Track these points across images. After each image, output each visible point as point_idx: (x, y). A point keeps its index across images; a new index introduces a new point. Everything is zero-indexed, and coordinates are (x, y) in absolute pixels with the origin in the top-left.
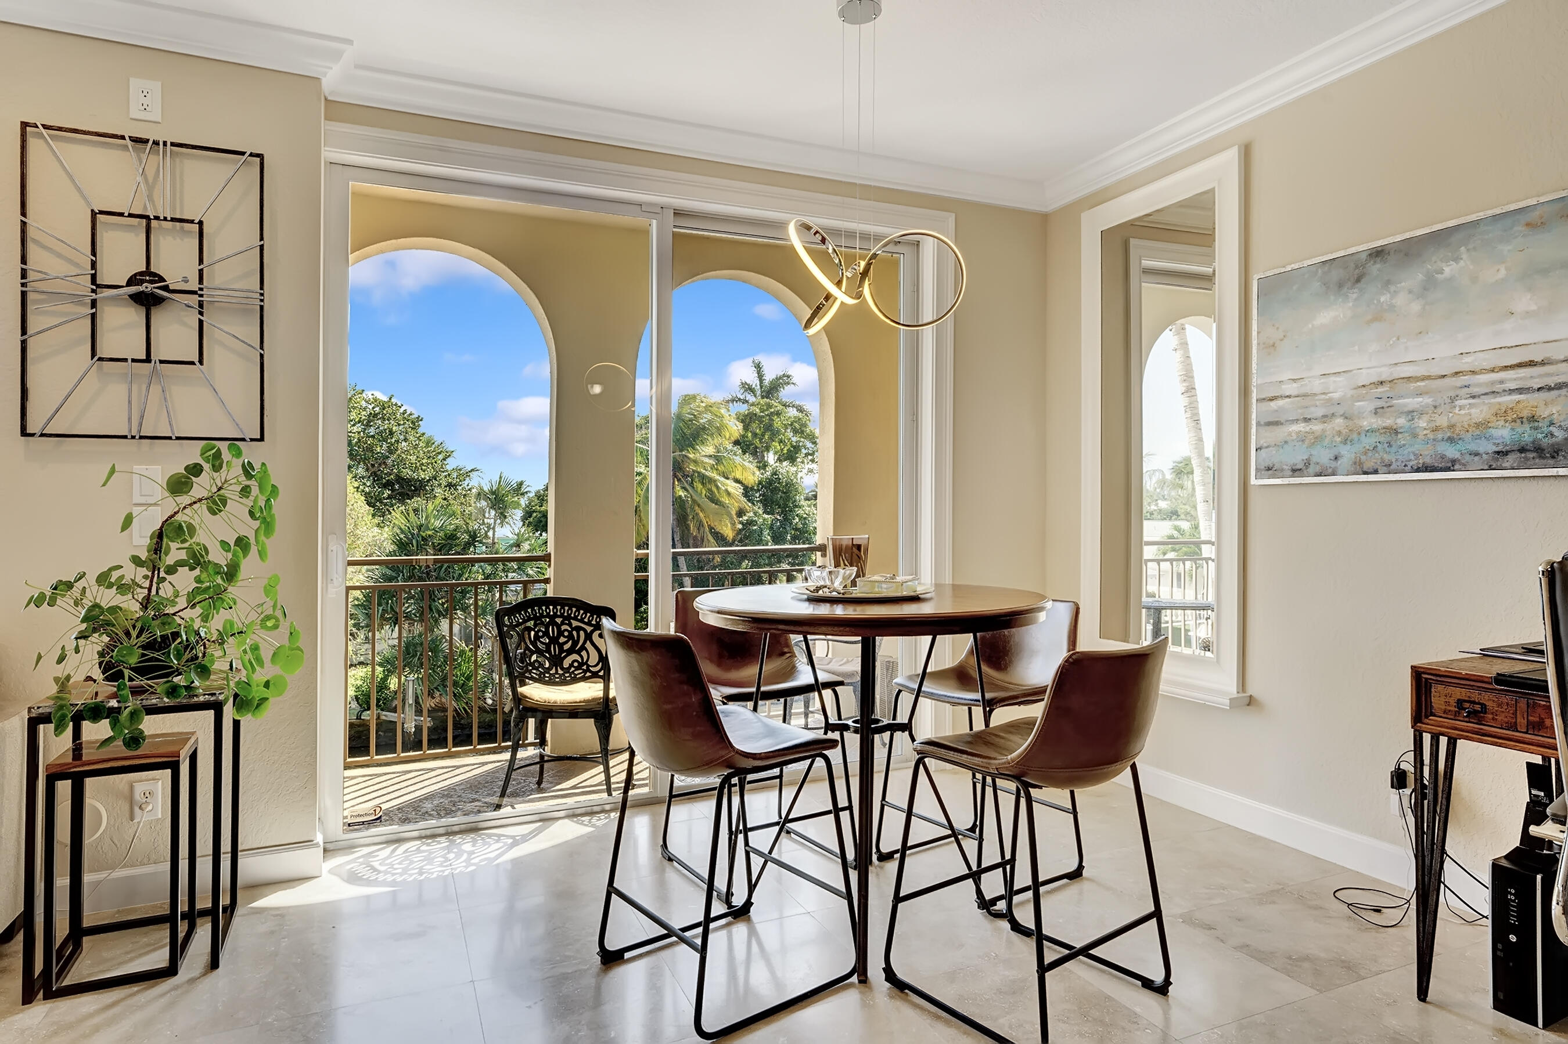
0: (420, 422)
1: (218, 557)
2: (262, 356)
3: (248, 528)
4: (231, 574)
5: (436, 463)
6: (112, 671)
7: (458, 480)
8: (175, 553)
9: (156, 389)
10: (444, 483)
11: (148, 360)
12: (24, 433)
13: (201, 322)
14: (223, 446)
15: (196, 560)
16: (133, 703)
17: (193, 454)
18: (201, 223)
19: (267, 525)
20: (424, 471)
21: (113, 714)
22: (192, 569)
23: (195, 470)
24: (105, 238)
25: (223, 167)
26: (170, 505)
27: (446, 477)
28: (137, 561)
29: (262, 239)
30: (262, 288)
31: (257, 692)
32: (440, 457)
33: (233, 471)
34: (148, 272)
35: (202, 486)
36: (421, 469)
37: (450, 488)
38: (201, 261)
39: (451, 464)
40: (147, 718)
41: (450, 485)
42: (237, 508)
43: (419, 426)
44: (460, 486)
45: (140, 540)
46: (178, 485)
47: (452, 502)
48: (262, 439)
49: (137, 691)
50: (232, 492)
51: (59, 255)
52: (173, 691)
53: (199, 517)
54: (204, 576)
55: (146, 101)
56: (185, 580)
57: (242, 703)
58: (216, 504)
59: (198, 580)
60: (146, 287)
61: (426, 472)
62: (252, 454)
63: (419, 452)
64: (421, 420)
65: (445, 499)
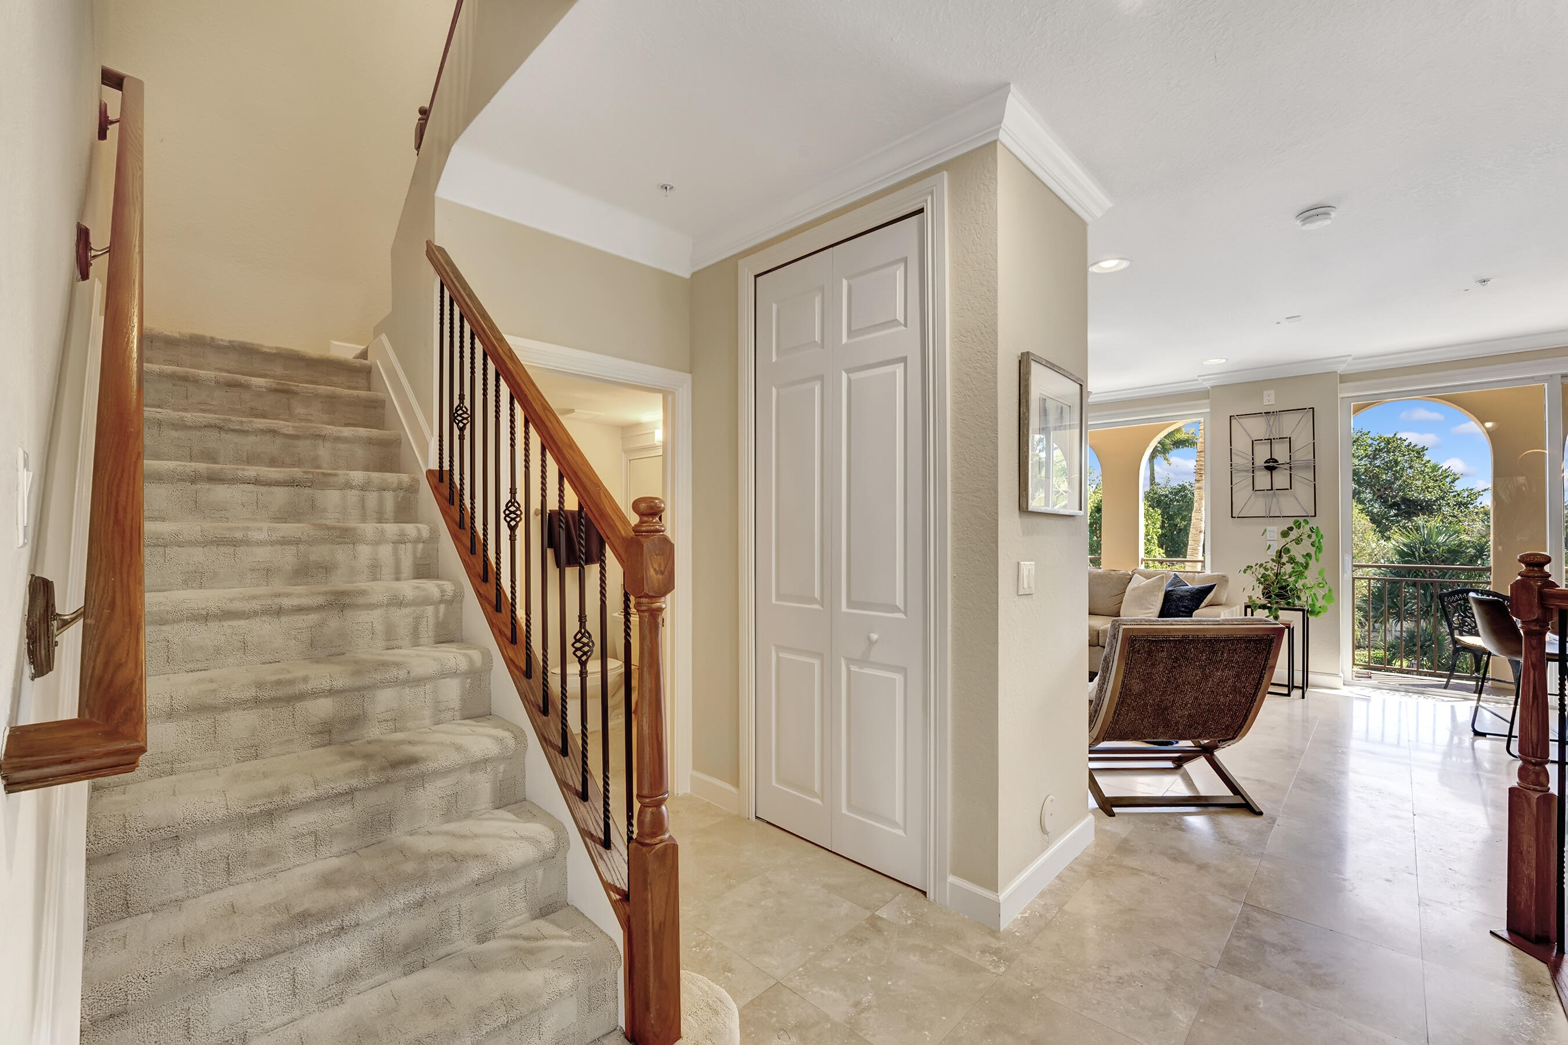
0: (1425, 452)
1: (1300, 559)
2: (1315, 484)
3: (1312, 550)
4: (1306, 567)
5: (1443, 485)
6: (1267, 594)
7: (1469, 499)
8: (1285, 559)
9: (1275, 500)
10: (1452, 502)
11: (1272, 489)
12: (1232, 517)
13: (1291, 474)
14: (1301, 520)
15: (1292, 560)
16: (1275, 606)
17: (1290, 523)
18: (1290, 438)
19: (1319, 549)
20: (1430, 493)
21: (1270, 608)
22: (1292, 564)
23: (1291, 529)
24: (1256, 448)
25: (1298, 416)
26: (1283, 541)
27: (1455, 496)
28: (1273, 560)
29: (1314, 439)
30: (1314, 458)
31: (1317, 609)
32: (1448, 480)
33: (1305, 529)
34: (1271, 459)
35: (1294, 535)
36: (1428, 491)
37: (1460, 507)
38: (1290, 452)
39: (1458, 486)
40: (1280, 611)
41: (1460, 504)
42: (1306, 542)
43: (1424, 455)
44: (1472, 504)
45: (1273, 553)
46: (1285, 534)
47: (1462, 519)
48: (1315, 516)
49: (1277, 603)
50: (1304, 537)
51: (1242, 457)
52: (1288, 603)
53: (1292, 546)
54: (1296, 567)
55: (1269, 398)
56: (1288, 568)
57: (1312, 612)
58: (1298, 541)
59: (1293, 568)
60: (1271, 464)
61: (1433, 494)
62: (1313, 523)
63: (1424, 476)
64: (1427, 449)
65: (1454, 516)
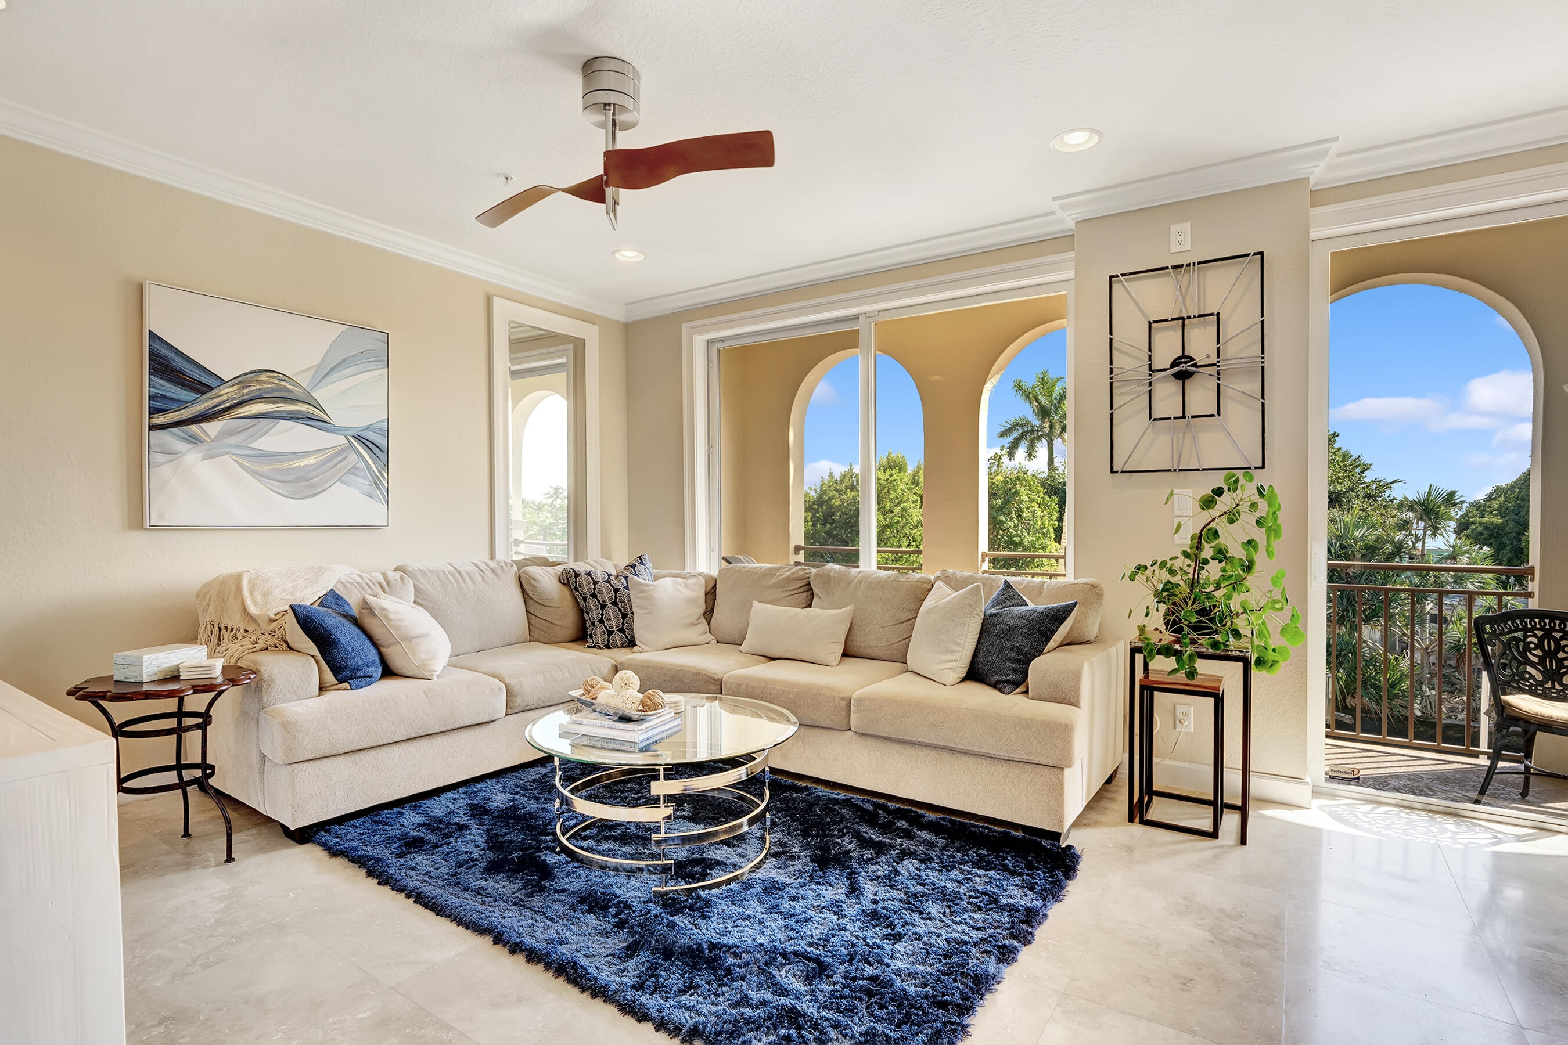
0: (1336, 438)
1: (1237, 552)
2: (1263, 404)
3: (1259, 535)
4: (1249, 569)
5: (1353, 475)
6: (1173, 624)
7: (1378, 492)
8: (1207, 552)
9: (1188, 436)
10: (1362, 494)
11: (1184, 417)
12: (1112, 472)
13: (1219, 385)
14: (1239, 473)
15: (1221, 554)
16: (1190, 650)
17: (1219, 480)
18: (1218, 314)
19: (1273, 532)
20: (1340, 484)
21: (1178, 654)
22: (1221, 561)
23: (1219, 492)
24: (1157, 338)
25: (1233, 270)
26: (1205, 516)
27: (1364, 488)
28: (1186, 555)
29: (1262, 315)
30: (1263, 353)
31: (1271, 656)
32: (1358, 470)
33: (1247, 491)
34: (1184, 356)
35: (1224, 503)
36: (1338, 482)
37: (1369, 499)
38: (1218, 342)
39: (1369, 477)
40: (1198, 660)
41: (1368, 496)
42: (1247, 519)
43: (1335, 441)
44: (1380, 497)
45: (1184, 540)
46: (1207, 503)
47: (1371, 513)
48: (1263, 467)
49: (1193, 642)
50: (1244, 508)
51: (1130, 355)
52: (1215, 645)
53: (1221, 525)
54: (1228, 567)
55: (1179, 238)
56: (1213, 570)
57: (1260, 662)
58: (1232, 517)
59: (1223, 570)
60: (1183, 367)
61: (1343, 485)
62: (1261, 478)
63: (1335, 466)
64: (1338, 435)
65: (1364, 510)
